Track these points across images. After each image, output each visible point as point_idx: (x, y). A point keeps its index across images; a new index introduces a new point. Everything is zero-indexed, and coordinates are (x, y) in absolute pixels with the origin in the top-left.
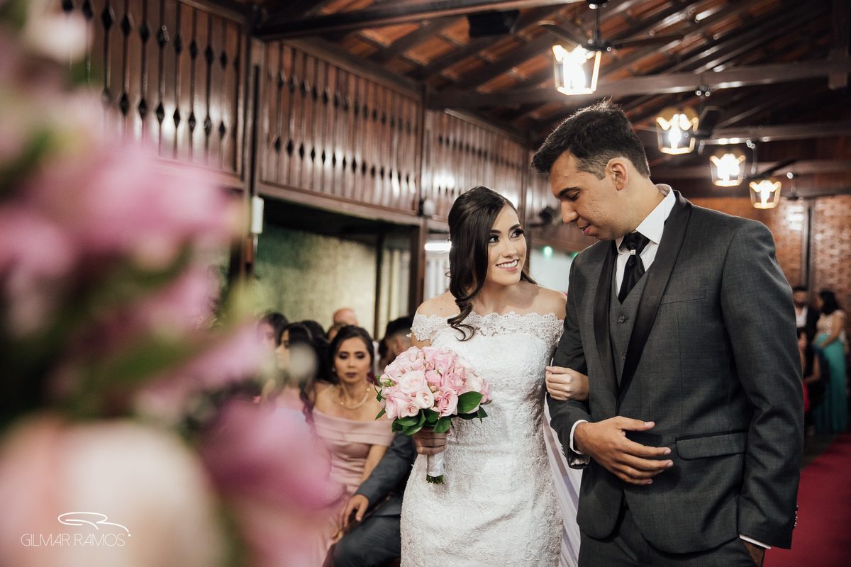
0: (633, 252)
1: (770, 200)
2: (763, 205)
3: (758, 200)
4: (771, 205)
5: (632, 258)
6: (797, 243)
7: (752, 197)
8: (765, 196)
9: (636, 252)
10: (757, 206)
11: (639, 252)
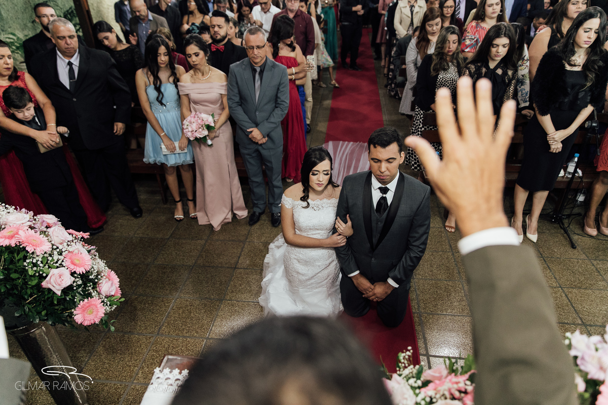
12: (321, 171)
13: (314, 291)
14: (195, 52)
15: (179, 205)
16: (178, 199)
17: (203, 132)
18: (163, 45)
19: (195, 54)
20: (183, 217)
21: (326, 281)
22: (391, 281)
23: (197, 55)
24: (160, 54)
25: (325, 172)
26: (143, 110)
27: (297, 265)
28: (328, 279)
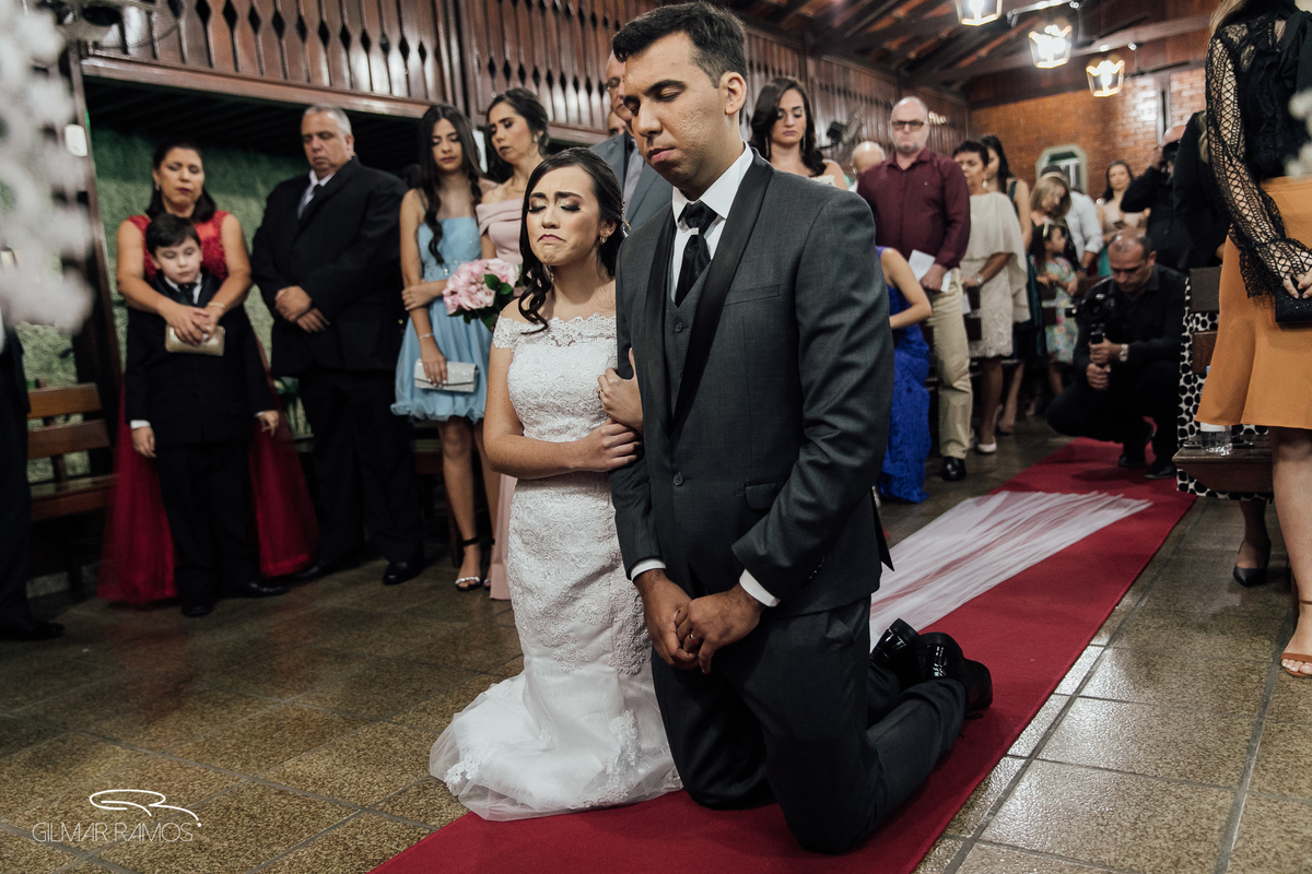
0: (695, 231)
1: (1115, 83)
2: (1106, 92)
3: (1098, 87)
4: (1115, 91)
5: (693, 239)
6: (1151, 136)
7: (1091, 84)
8: (1106, 81)
9: (700, 231)
10: (1098, 94)
11: (703, 231)
12: (551, 196)
13: (577, 672)
14: (505, 116)
15: (471, 553)
16: (468, 535)
17: (481, 295)
18: (445, 116)
19: (503, 121)
20: (477, 579)
21: (608, 633)
22: (748, 582)
23: (508, 123)
24: (439, 137)
25: (566, 202)
26: (404, 277)
27: (519, 554)
28: (616, 626)
